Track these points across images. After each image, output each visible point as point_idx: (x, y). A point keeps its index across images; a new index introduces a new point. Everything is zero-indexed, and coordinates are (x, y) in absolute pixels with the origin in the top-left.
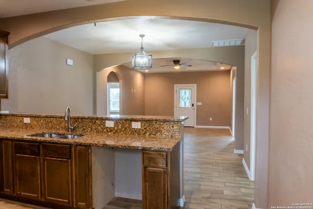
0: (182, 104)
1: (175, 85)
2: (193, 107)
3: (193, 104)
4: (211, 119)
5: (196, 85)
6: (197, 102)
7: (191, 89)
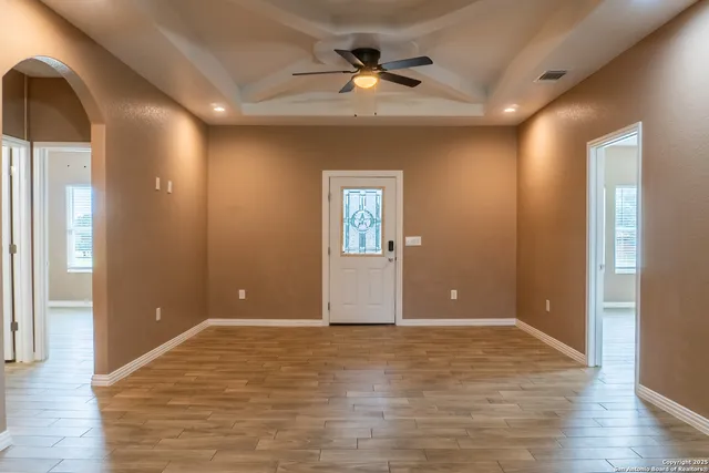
0: (352, 245)
1: (326, 174)
2: (392, 255)
3: (391, 244)
4: (454, 294)
5: (399, 174)
6: (406, 233)
7: (382, 188)
